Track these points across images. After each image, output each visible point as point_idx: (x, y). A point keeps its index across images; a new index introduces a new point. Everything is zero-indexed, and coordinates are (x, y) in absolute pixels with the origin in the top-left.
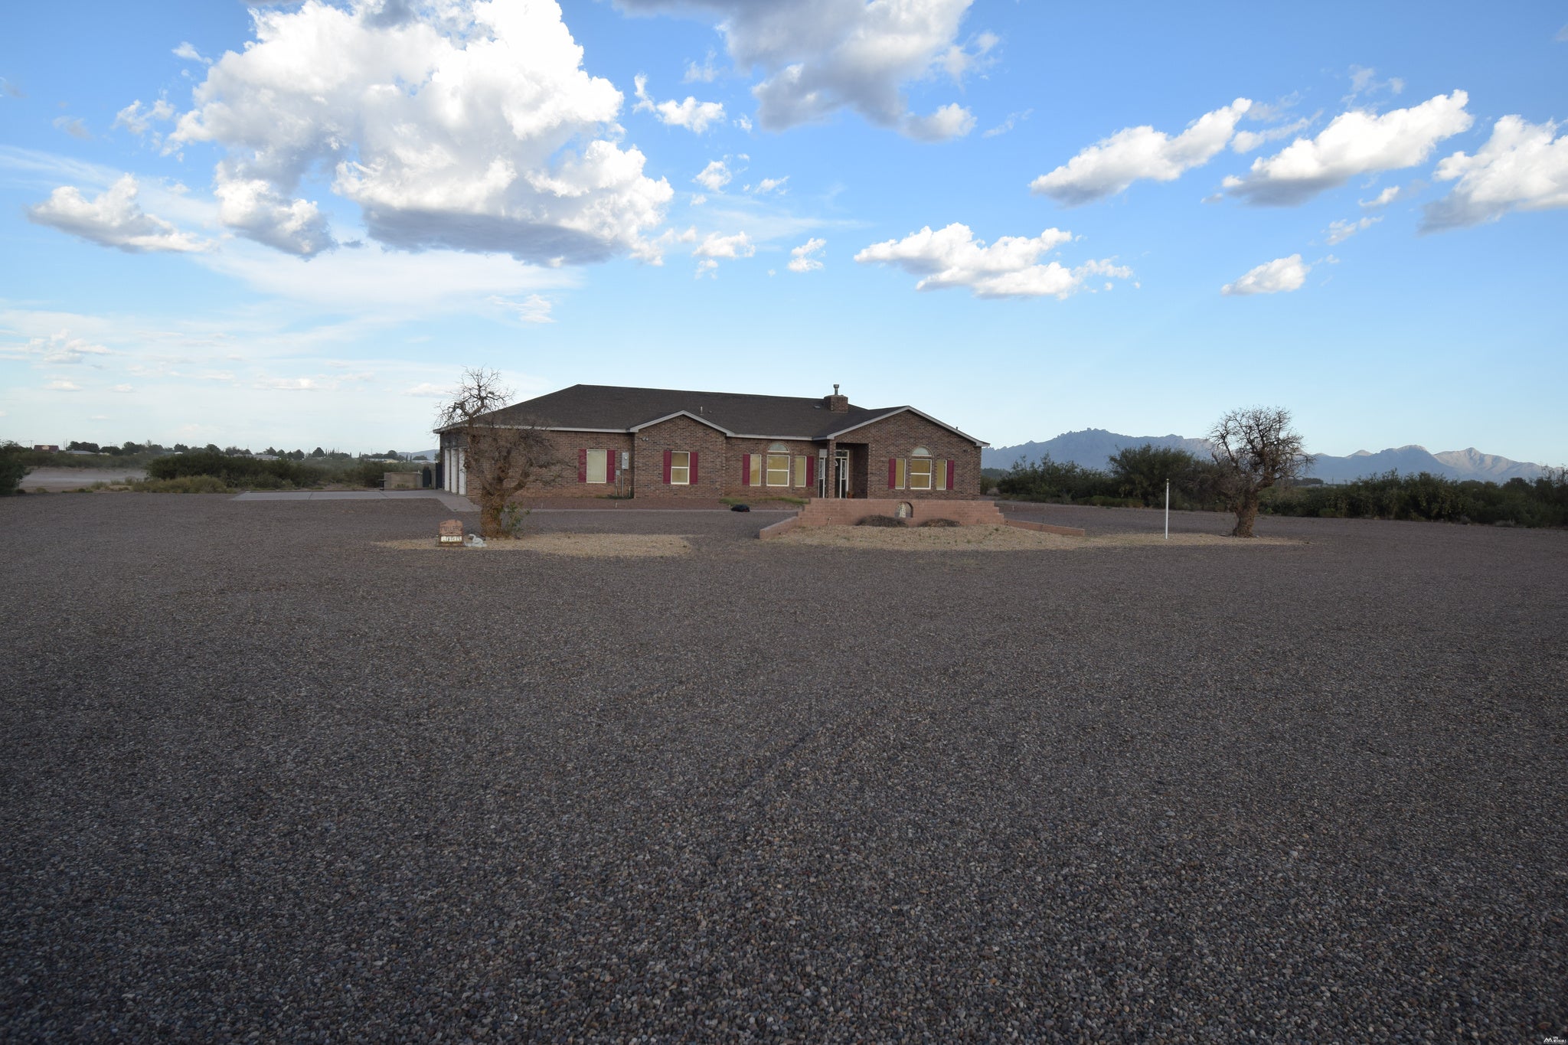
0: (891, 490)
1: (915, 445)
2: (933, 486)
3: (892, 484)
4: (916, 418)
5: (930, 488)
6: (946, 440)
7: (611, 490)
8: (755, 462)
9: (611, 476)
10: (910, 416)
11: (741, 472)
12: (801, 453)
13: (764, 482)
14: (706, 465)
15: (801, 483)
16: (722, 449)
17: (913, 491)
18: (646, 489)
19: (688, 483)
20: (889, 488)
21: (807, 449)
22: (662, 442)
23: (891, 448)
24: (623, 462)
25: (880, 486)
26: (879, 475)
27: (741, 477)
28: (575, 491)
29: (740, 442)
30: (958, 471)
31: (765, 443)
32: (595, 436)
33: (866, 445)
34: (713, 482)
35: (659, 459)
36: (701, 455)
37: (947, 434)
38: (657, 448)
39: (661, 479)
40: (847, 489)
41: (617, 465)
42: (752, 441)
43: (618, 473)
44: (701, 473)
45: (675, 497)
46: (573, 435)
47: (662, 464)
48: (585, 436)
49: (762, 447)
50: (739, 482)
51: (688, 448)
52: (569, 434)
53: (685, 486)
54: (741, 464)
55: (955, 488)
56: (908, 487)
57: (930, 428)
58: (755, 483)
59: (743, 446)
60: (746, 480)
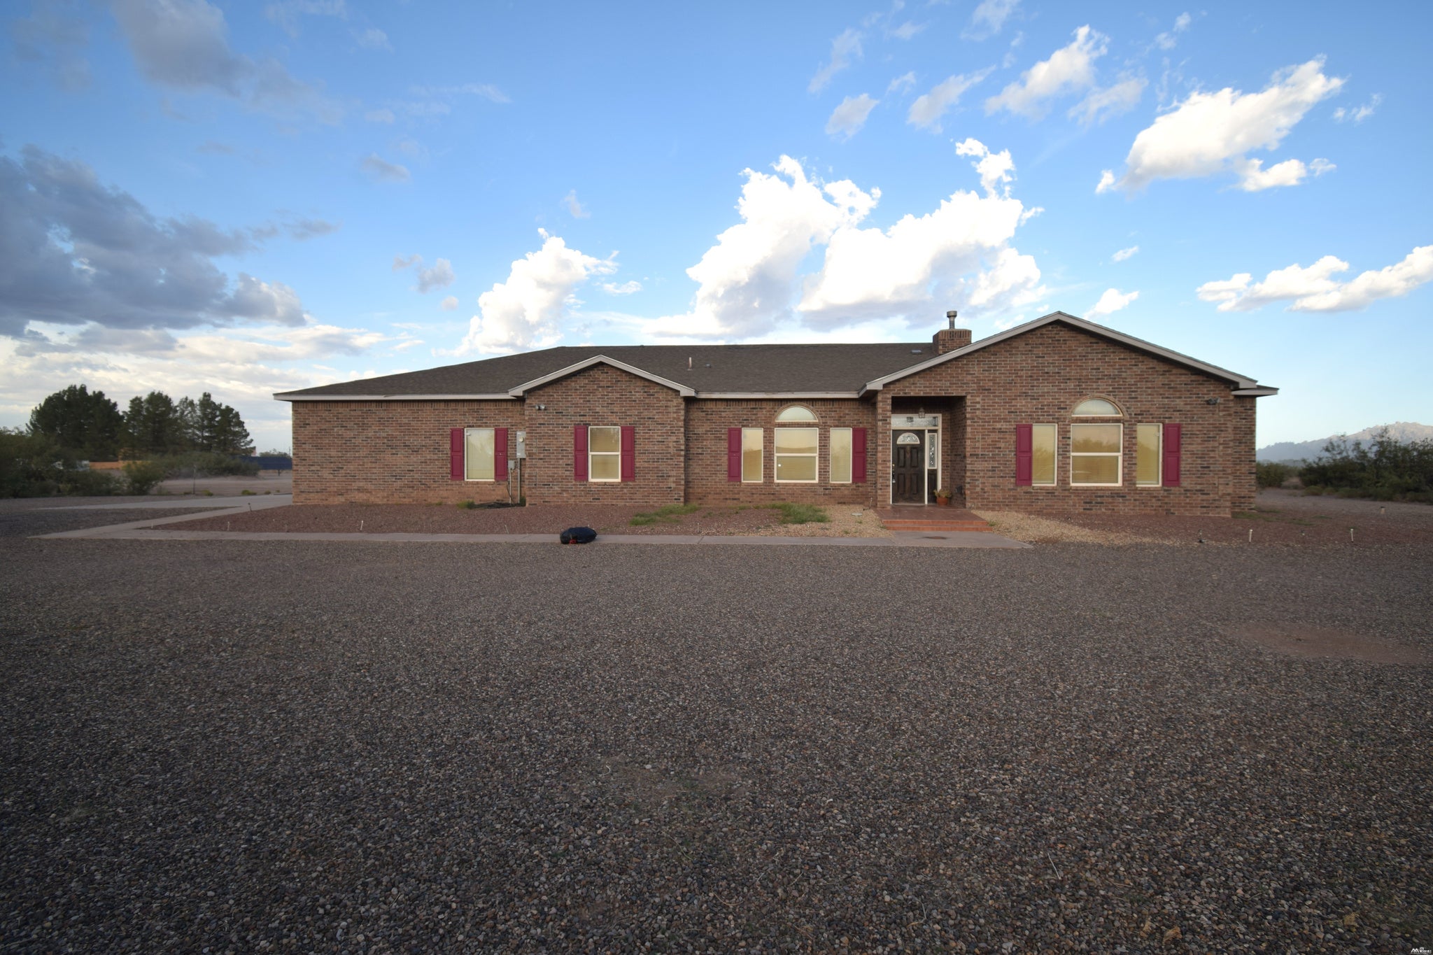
0: (1021, 490)
1: (1081, 395)
2: (1129, 479)
3: (1024, 473)
4: (1082, 338)
5: (1120, 484)
6: (1160, 380)
7: (500, 493)
8: (752, 438)
9: (501, 469)
10: (1064, 334)
11: (725, 459)
12: (840, 424)
13: (768, 474)
14: (650, 447)
15: (843, 475)
16: (678, 419)
17: (1077, 489)
18: (545, 490)
19: (619, 480)
20: (1017, 484)
21: (850, 413)
22: (571, 411)
23: (1020, 403)
24: (518, 447)
25: (996, 481)
26: (993, 458)
27: (725, 467)
28: (445, 494)
29: (721, 406)
30: (1190, 448)
31: (769, 406)
32: (475, 406)
33: (961, 399)
34: (664, 477)
35: (568, 441)
36: (640, 430)
37: (1161, 367)
38: (564, 420)
39: (570, 473)
40: (939, 487)
41: (510, 452)
42: (744, 405)
43: (511, 464)
44: (639, 463)
45: (597, 503)
46: (442, 406)
47: (571, 448)
48: (460, 407)
49: (763, 413)
50: (722, 476)
51: (616, 420)
52: (436, 406)
53: (612, 485)
54: (724, 445)
55: (1186, 483)
56: (1063, 481)
57: (1116, 357)
58: (753, 477)
59: (728, 412)
60: (734, 473)
